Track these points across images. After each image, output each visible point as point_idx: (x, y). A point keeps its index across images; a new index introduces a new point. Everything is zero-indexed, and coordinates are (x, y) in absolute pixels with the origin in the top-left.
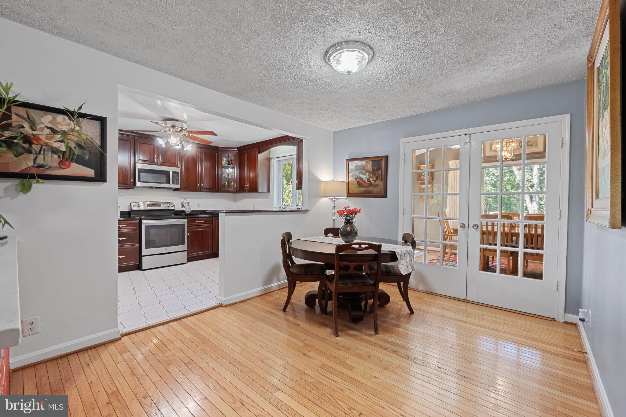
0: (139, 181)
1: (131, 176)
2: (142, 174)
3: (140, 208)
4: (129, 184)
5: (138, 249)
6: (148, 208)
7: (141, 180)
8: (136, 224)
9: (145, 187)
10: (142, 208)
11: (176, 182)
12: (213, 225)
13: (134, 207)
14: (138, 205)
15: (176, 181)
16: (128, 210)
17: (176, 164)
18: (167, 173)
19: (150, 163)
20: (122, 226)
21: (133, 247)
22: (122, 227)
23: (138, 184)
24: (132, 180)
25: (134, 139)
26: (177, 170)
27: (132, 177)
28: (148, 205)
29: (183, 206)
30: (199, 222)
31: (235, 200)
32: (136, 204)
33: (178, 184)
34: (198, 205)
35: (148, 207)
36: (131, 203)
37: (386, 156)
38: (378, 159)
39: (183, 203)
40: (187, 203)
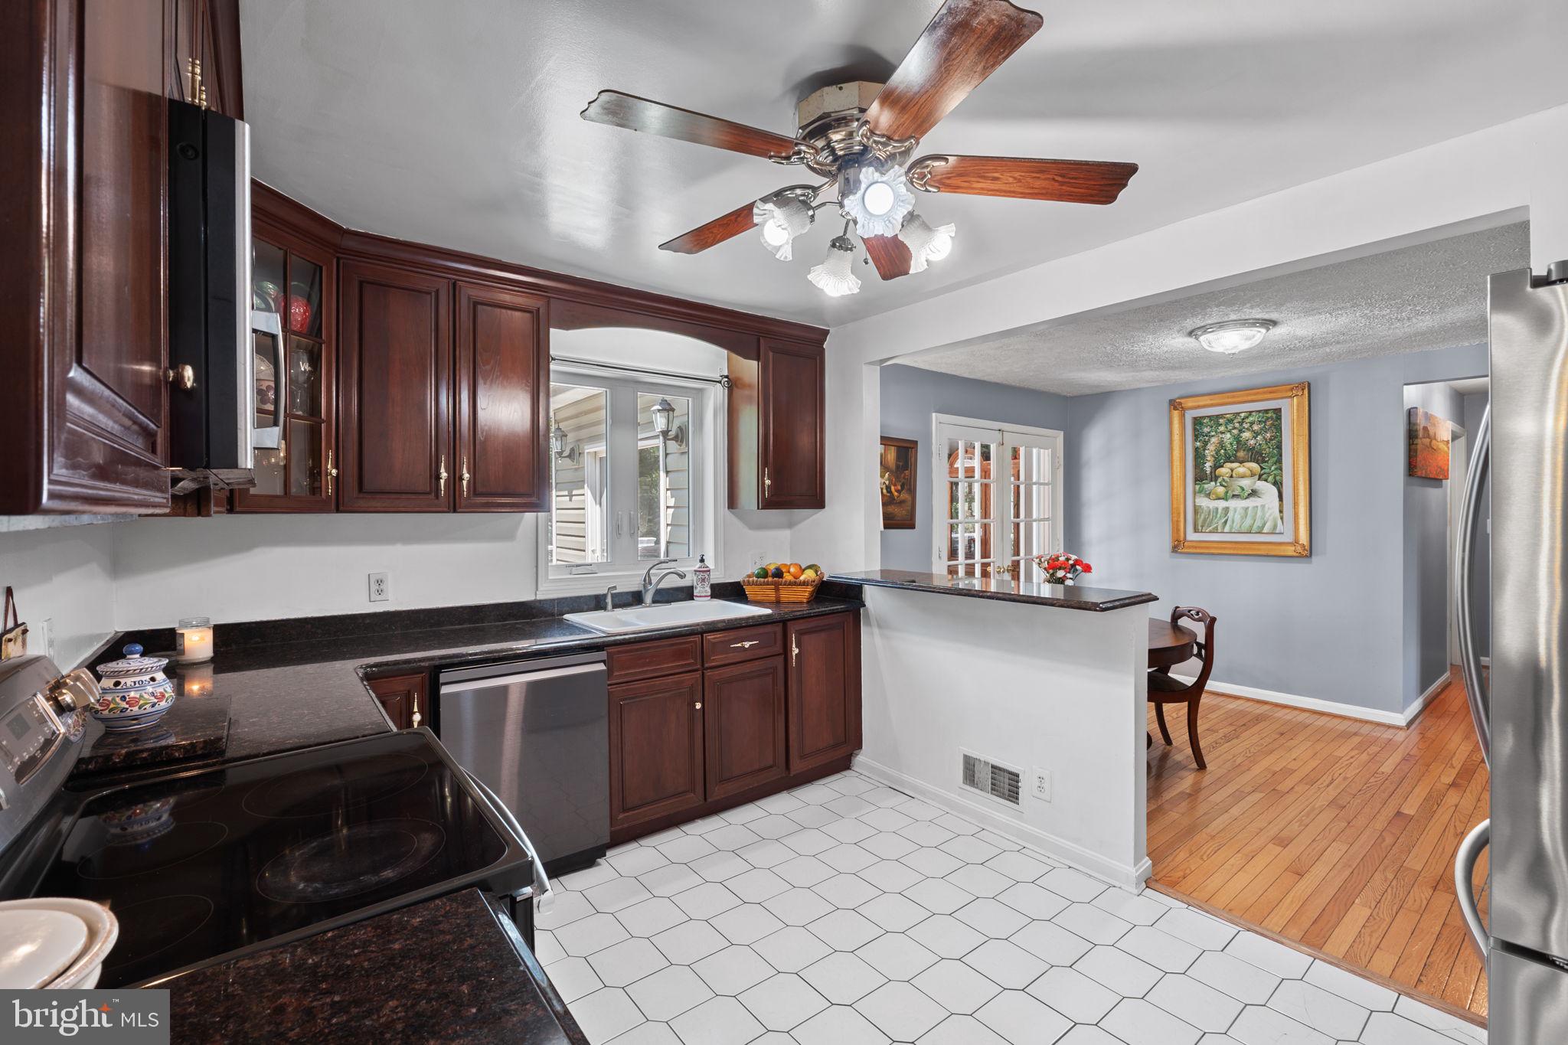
37: (917, 442)
38: (905, 445)
39: (9, 640)
40: (20, 632)
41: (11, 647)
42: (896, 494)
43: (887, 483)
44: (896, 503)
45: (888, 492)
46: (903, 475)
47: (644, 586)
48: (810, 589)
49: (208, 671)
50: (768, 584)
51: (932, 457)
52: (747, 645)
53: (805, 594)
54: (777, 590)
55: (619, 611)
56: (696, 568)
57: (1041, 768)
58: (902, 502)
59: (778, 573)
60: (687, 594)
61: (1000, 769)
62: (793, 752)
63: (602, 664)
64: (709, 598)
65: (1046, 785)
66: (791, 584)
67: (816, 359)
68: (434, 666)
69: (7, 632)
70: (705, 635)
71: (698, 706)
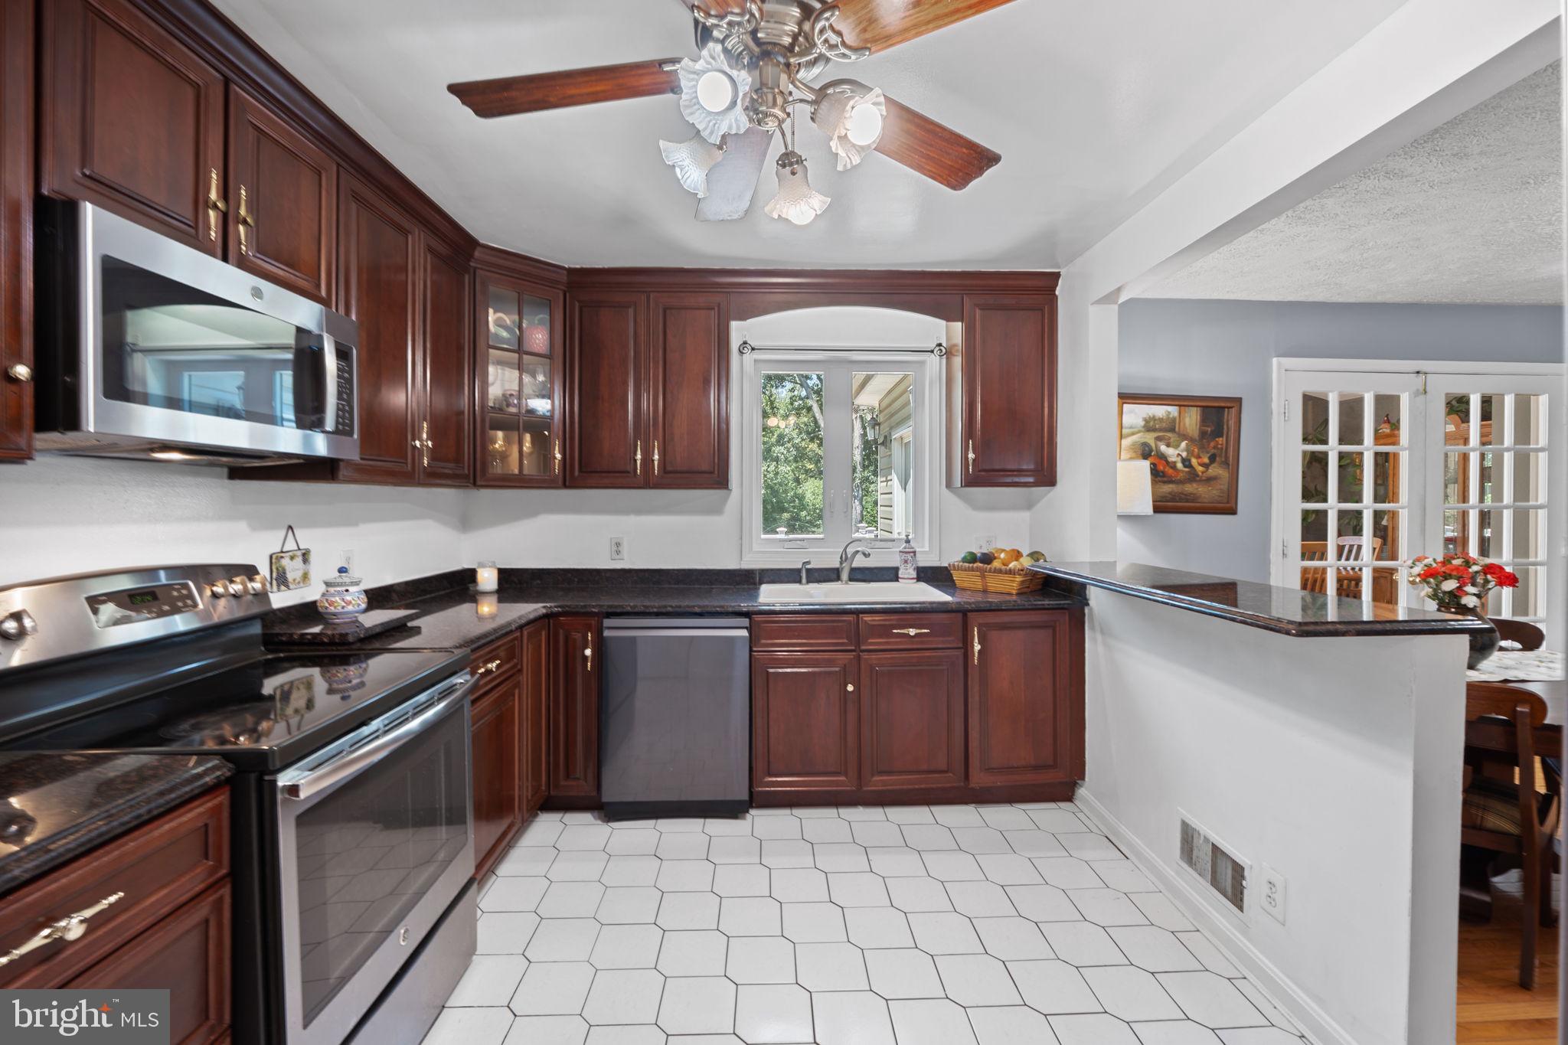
11: (343, 418)
12: (522, 669)
15: (344, 411)
17: (323, 291)
29: (280, 580)
30: (491, 671)
33: (350, 434)
37: (1241, 399)
38: (1216, 404)
39: (282, 557)
40: (299, 553)
41: (286, 562)
42: (1200, 469)
43: (1184, 454)
44: (1201, 481)
45: (1185, 466)
46: (1212, 444)
47: (841, 563)
48: (1019, 579)
49: (494, 598)
50: (973, 570)
51: (1271, 418)
52: (912, 632)
53: (1013, 585)
54: (983, 577)
55: (811, 585)
56: (901, 549)
57: (1272, 869)
58: (1210, 480)
59: (987, 559)
60: (890, 575)
61: (1223, 853)
62: (975, 761)
63: (746, 630)
64: (915, 580)
65: (1278, 897)
66: (1000, 571)
67: (1042, 310)
68: (603, 613)
69: (282, 552)
70: (861, 615)
71: (850, 688)
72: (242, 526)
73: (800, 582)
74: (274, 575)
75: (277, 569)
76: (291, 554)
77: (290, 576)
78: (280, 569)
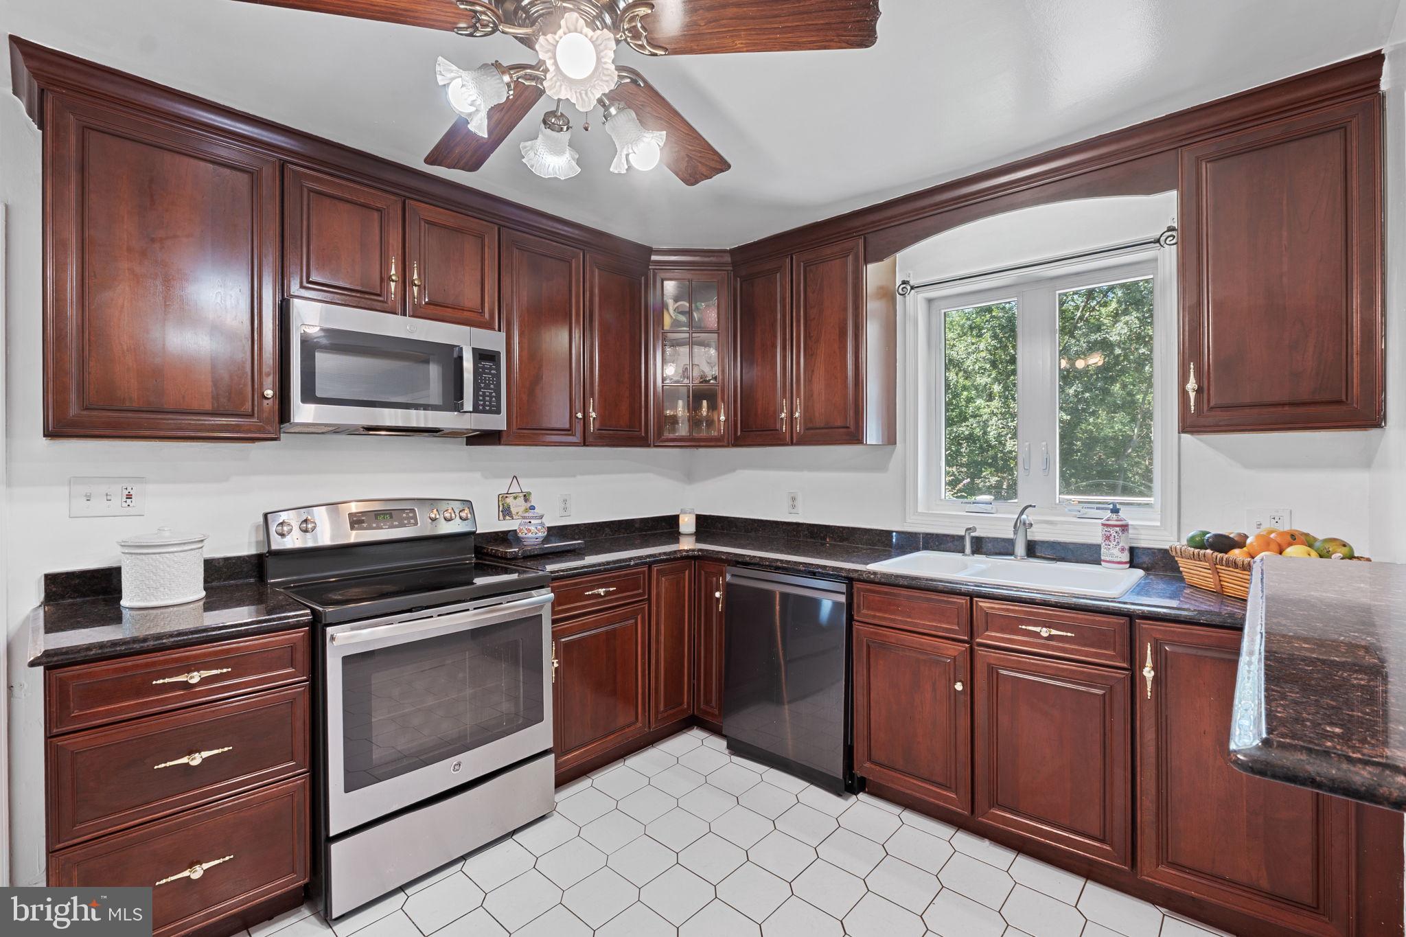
0: (309, 395)
1: (266, 369)
2: (323, 361)
3: (315, 539)
4: (252, 415)
5: (304, 799)
6: (354, 537)
7: (318, 394)
8: (293, 648)
9: (338, 430)
10: (325, 536)
11: (490, 401)
12: (649, 599)
13: (282, 535)
14: (306, 521)
15: (491, 397)
16: (253, 551)
17: (487, 315)
18: (450, 357)
19: (363, 302)
20: (205, 674)
21: (273, 789)
22: (204, 681)
23: (303, 413)
24: (269, 393)
25: (283, 165)
26: (493, 340)
27: (268, 375)
28: (357, 521)
29: (506, 512)
30: (599, 595)
31: (690, 477)
32: (299, 515)
33: (498, 412)
34: (565, 501)
35: (354, 532)
36: (266, 516)
39: (507, 497)
40: (521, 495)
41: (510, 500)
50: (1203, 559)
54: (1217, 573)
55: (977, 557)
64: (1123, 565)
67: (1344, 128)
68: (731, 560)
69: (507, 494)
70: (975, 599)
71: (959, 687)
72: (478, 475)
73: (962, 551)
74: (501, 509)
75: (503, 504)
76: (514, 495)
77: (513, 510)
78: (505, 505)
